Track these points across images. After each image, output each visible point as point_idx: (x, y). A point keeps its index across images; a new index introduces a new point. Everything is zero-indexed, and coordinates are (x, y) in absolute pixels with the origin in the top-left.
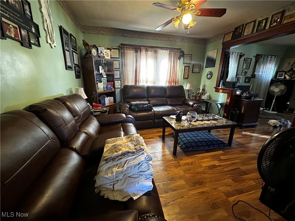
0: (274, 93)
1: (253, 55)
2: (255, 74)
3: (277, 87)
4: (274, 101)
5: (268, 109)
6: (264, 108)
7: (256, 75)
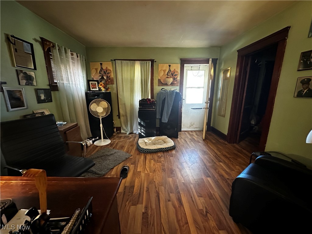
0: (99, 114)
1: (33, 38)
2: (56, 83)
3: (98, 105)
4: (101, 125)
5: (98, 138)
6: (93, 139)
7: (58, 84)
